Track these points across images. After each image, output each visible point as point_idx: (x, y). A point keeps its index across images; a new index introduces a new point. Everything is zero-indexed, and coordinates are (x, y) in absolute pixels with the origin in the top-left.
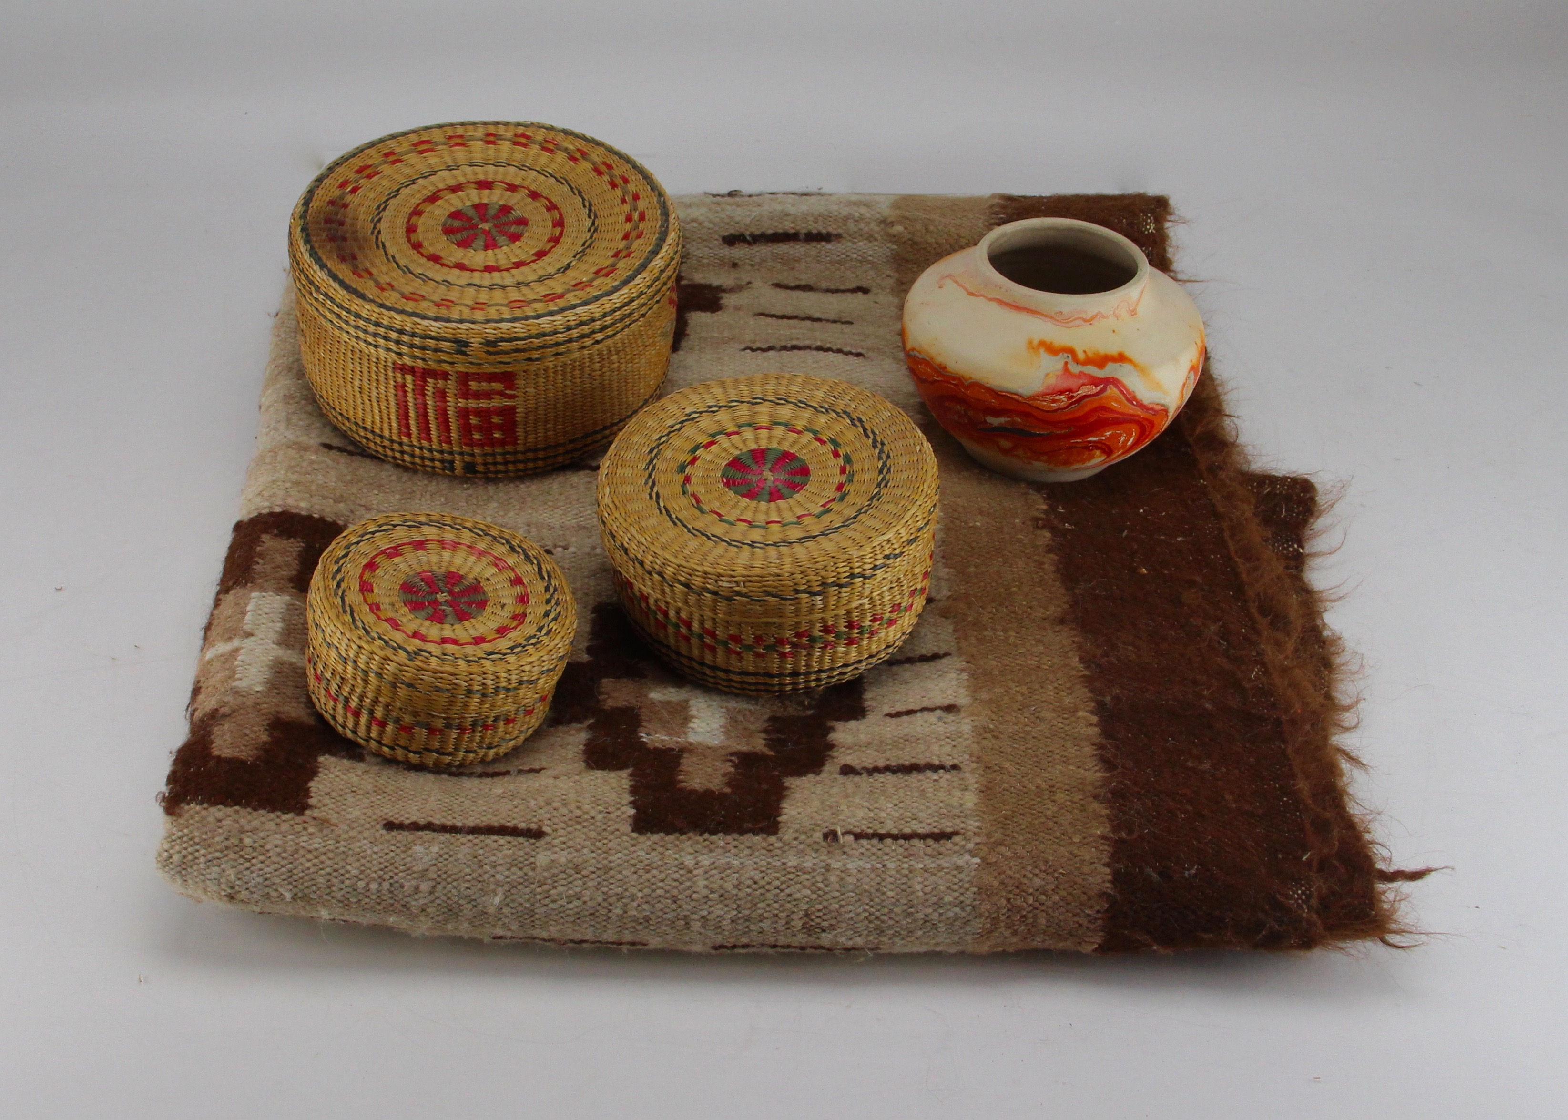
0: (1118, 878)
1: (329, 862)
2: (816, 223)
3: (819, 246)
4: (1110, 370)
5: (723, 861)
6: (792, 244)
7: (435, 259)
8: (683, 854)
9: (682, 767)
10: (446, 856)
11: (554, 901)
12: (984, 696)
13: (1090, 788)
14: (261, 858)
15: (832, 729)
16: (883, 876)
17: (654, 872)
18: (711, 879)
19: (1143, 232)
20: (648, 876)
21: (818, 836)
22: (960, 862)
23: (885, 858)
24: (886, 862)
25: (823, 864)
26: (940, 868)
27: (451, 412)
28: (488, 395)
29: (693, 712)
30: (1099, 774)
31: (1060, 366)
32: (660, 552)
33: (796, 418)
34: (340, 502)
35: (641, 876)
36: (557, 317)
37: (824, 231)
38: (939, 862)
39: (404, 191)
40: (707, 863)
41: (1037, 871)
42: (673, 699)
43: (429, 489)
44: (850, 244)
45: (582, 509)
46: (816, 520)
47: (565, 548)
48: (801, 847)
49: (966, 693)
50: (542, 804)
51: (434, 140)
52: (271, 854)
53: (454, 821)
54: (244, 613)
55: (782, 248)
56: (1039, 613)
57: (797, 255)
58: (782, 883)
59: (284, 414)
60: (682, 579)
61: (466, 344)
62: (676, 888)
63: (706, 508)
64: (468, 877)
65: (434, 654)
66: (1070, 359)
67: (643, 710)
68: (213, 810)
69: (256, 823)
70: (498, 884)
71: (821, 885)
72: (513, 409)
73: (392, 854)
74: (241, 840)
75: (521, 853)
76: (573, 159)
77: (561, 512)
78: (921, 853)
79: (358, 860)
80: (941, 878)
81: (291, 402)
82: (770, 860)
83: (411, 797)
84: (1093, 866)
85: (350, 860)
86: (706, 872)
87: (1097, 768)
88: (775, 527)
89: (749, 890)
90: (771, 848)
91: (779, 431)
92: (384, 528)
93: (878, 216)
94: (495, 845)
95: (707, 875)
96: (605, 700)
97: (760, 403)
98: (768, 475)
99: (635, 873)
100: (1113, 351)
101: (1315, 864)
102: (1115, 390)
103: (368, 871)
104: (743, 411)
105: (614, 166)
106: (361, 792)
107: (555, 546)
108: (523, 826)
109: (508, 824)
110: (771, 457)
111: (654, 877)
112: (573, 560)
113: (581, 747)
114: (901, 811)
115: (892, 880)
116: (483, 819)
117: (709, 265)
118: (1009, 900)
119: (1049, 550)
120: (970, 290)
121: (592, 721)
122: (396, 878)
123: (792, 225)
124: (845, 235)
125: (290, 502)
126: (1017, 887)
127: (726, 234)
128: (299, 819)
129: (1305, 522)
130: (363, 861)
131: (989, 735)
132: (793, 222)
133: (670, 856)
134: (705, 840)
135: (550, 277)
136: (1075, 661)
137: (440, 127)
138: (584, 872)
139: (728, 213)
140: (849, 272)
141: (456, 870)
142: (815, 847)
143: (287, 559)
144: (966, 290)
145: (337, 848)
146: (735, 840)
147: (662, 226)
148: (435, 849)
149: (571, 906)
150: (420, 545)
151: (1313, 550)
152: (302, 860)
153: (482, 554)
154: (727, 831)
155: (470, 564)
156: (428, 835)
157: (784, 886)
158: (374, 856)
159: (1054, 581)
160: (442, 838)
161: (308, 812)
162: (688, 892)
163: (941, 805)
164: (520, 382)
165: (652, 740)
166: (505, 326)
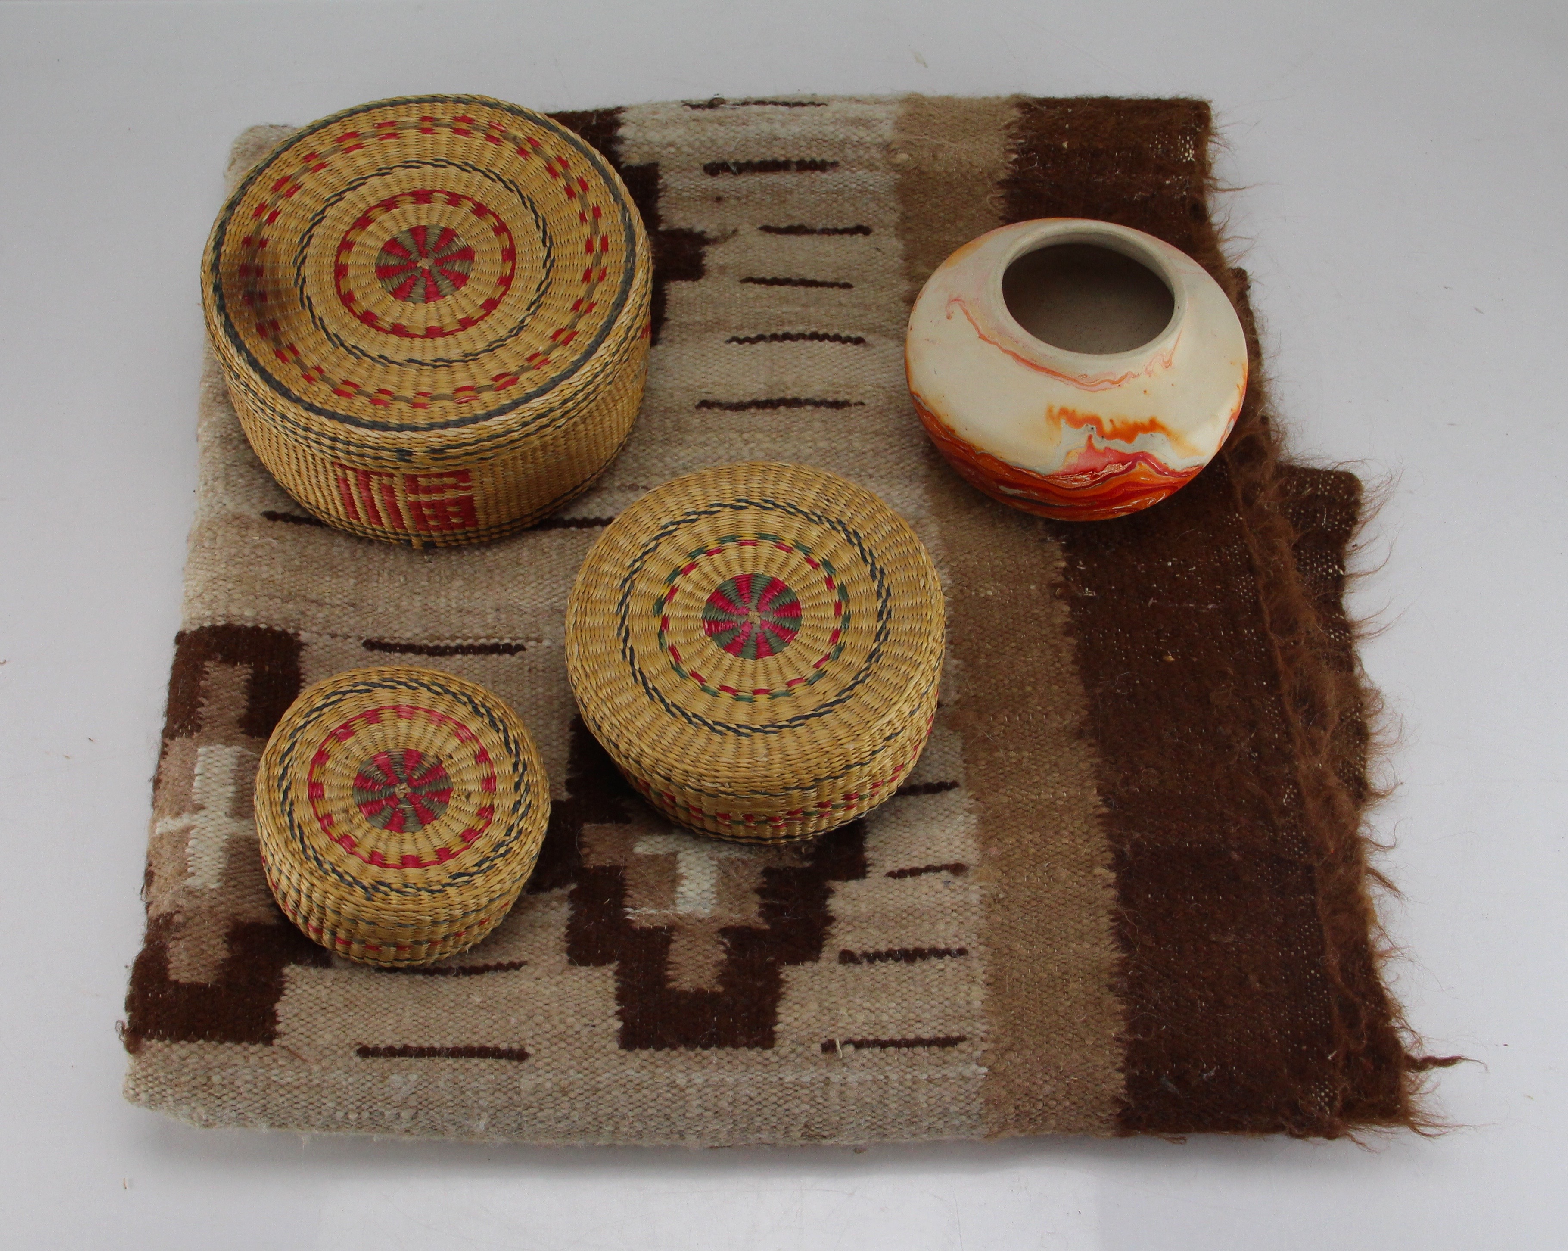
0: (1132, 1084)
1: (302, 1097)
2: (809, 148)
3: (813, 176)
4: (1141, 443)
5: (716, 1078)
6: (782, 173)
7: (368, 318)
8: (674, 1071)
9: (671, 958)
10: (426, 1084)
11: (542, 1122)
12: (994, 852)
13: (1104, 976)
14: (232, 1095)
15: (829, 892)
16: (885, 1088)
17: (645, 1092)
18: (705, 1098)
19: (1180, 160)
20: (639, 1096)
21: (816, 1047)
22: (967, 1073)
23: (888, 1068)
24: (888, 1074)
25: (822, 1078)
26: (945, 1078)
27: (400, 505)
28: (440, 489)
29: (682, 870)
30: (1116, 955)
31: (1083, 441)
32: (635, 740)
33: (786, 528)
34: (288, 602)
35: (631, 1096)
36: (511, 415)
37: (818, 159)
38: (944, 1072)
39: (331, 212)
40: (699, 1081)
41: (1047, 1078)
42: (660, 853)
43: (387, 565)
44: (847, 173)
45: (554, 586)
46: (809, 689)
47: (539, 640)
48: (799, 1060)
49: (975, 845)
50: (523, 1018)
51: (361, 131)
52: (241, 1090)
53: (432, 1041)
54: (192, 778)
55: (771, 178)
56: (1055, 723)
57: (789, 185)
58: (780, 1098)
59: (222, 466)
60: (662, 773)
61: (410, 453)
62: (669, 1107)
63: (686, 669)
64: (450, 1104)
65: (394, 886)
66: (1094, 433)
67: (629, 871)
68: (175, 1047)
69: (222, 1058)
70: (484, 1110)
71: (820, 1100)
72: (470, 499)
73: (369, 1084)
74: (209, 1079)
75: (504, 1077)
76: (522, 152)
77: (532, 591)
78: (926, 1063)
79: (334, 1092)
80: (945, 1089)
81: (229, 447)
82: (766, 1075)
83: (384, 1012)
84: (1106, 1072)
85: (325, 1092)
86: (699, 1091)
87: (1113, 946)
88: (762, 700)
89: (745, 1107)
90: (767, 1062)
91: (766, 547)
92: (333, 699)
93: (880, 140)
94: (475, 1070)
95: (701, 1094)
96: (587, 855)
97: (746, 508)
98: (755, 617)
99: (625, 1093)
100: (1143, 417)
101: (1341, 1064)
102: (1145, 466)
103: (345, 1103)
104: (726, 518)
105: (571, 163)
106: (331, 1009)
107: (528, 639)
108: (504, 1046)
109: (489, 1045)
110: (758, 586)
111: (645, 1097)
112: (548, 657)
113: (563, 929)
114: (904, 1012)
115: (895, 1092)
116: (463, 1038)
117: (689, 198)
118: (1017, 1107)
119: (1069, 631)
120: (983, 332)
121: (573, 886)
122: (375, 1107)
123: (783, 152)
124: (842, 163)
125: (234, 610)
126: (1026, 1095)
127: (708, 162)
128: (268, 1050)
129: (1347, 535)
130: (338, 1093)
131: (999, 906)
132: (783, 148)
133: (661, 1074)
134: (696, 1055)
135: (501, 343)
136: (1094, 797)
137: (368, 109)
138: (572, 1095)
139: (709, 134)
140: (847, 205)
141: (437, 1097)
142: (814, 1059)
143: (234, 694)
144: (979, 332)
145: (311, 1081)
146: (728, 1054)
147: (627, 261)
148: (413, 1077)
149: (560, 1125)
150: (373, 717)
151: (1354, 571)
152: (274, 1095)
153: (443, 719)
154: (721, 1045)
155: (429, 736)
156: (405, 1062)
157: (781, 1102)
158: (350, 1088)
159: (1072, 674)
160: (420, 1064)
161: (276, 1041)
162: (681, 1111)
163: (946, 1003)
164: (475, 475)
165: (640, 915)
166: (451, 432)
